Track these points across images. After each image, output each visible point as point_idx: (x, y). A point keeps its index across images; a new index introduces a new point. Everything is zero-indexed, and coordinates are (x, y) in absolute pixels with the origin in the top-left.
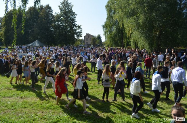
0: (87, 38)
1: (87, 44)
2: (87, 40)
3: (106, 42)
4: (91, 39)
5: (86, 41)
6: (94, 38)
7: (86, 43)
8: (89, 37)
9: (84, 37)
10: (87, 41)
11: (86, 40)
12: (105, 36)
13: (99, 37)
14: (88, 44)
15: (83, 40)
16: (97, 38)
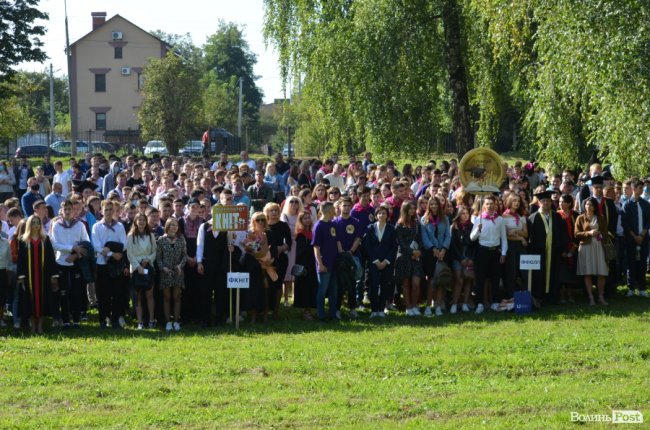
0: (100, 65)
1: (101, 124)
2: (100, 86)
3: (298, 109)
4: (139, 71)
5: (87, 97)
6: (170, 60)
7: (87, 120)
8: (118, 55)
9: (72, 50)
10: (100, 100)
11: (87, 82)
12: (284, 47)
13: (231, 56)
14: (110, 126)
15: (58, 85)
16: (212, 63)
